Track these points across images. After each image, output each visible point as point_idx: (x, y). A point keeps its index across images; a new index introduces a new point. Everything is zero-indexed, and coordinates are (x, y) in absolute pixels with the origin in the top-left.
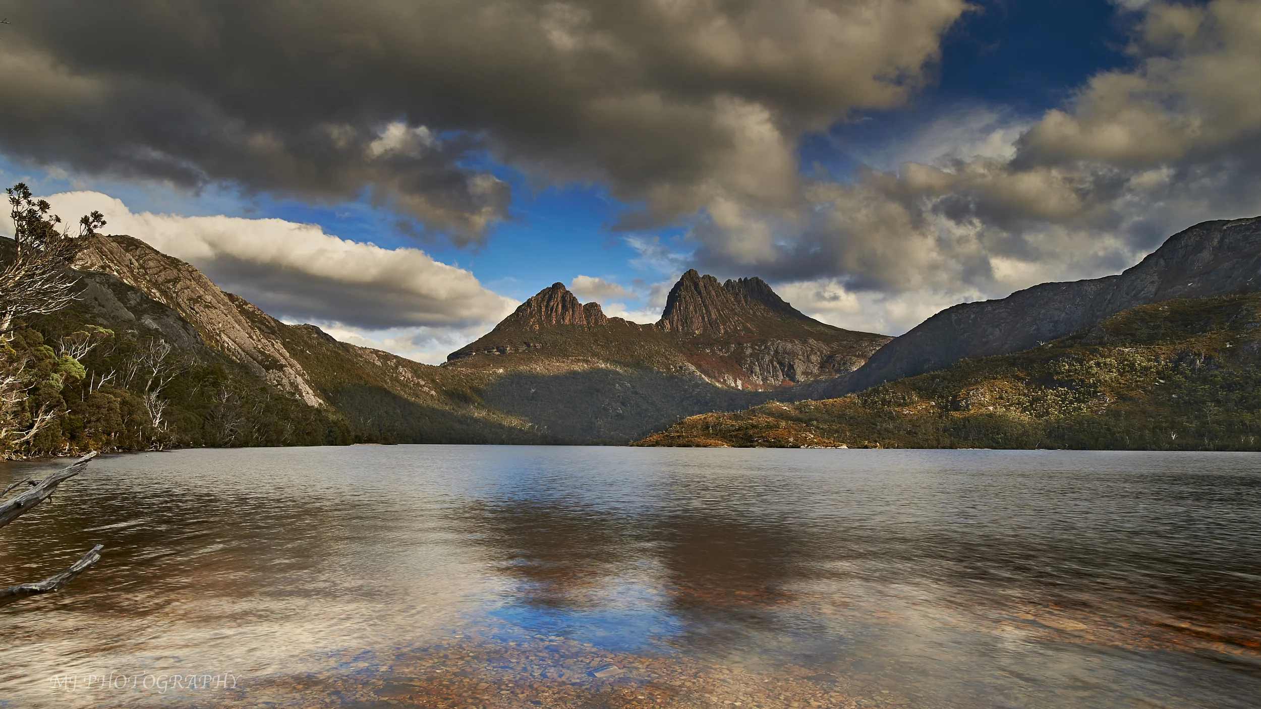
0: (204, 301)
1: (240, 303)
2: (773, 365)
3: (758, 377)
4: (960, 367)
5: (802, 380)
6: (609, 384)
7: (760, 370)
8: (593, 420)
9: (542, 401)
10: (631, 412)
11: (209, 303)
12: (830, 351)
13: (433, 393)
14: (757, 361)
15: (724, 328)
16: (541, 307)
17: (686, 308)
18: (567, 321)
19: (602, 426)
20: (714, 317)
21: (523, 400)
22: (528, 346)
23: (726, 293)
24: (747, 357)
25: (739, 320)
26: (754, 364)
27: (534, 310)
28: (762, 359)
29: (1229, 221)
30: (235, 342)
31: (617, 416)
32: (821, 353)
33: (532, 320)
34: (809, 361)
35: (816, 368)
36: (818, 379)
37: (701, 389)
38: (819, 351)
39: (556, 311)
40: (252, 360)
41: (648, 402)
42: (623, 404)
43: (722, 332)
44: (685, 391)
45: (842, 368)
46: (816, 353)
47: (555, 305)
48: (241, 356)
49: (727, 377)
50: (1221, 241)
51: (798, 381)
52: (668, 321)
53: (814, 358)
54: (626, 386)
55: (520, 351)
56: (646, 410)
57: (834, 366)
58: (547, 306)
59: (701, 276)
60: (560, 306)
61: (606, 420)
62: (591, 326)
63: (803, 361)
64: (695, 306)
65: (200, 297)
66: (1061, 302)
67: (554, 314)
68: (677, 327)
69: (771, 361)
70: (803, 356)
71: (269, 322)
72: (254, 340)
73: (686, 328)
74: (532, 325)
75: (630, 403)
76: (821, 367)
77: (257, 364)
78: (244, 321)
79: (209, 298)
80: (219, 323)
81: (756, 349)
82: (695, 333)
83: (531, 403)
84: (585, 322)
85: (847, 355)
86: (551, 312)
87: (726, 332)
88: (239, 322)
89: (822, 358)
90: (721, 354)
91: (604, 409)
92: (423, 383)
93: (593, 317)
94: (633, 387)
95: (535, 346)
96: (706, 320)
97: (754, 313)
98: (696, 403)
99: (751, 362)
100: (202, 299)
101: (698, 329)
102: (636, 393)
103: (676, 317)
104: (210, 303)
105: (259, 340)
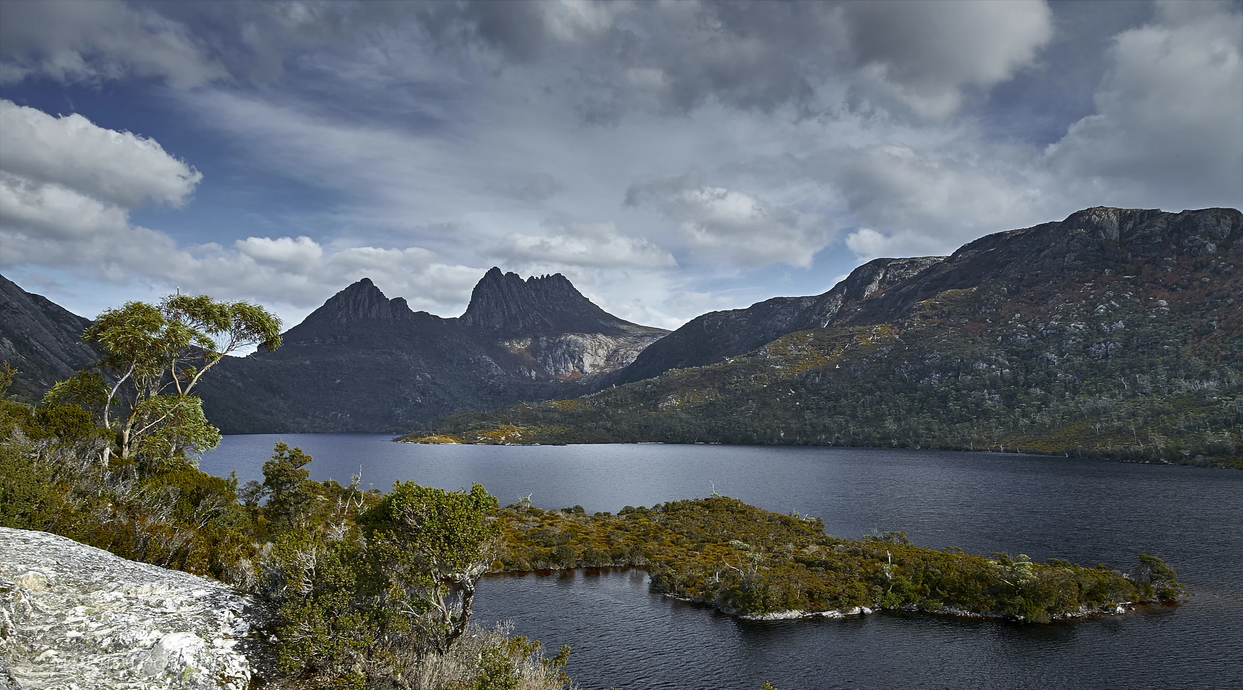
0: (11, 308)
1: (44, 303)
2: (564, 358)
3: (551, 369)
4: (668, 376)
5: (590, 372)
6: (410, 375)
7: (553, 362)
8: (393, 409)
9: (346, 391)
10: (429, 401)
11: (15, 309)
12: (616, 346)
13: (240, 384)
14: (551, 354)
15: (523, 323)
16: (349, 301)
17: (488, 303)
18: (373, 315)
19: (401, 414)
20: (513, 312)
21: (328, 390)
22: (335, 337)
23: (528, 289)
24: (542, 350)
25: (537, 315)
26: (548, 356)
27: (342, 304)
28: (555, 352)
29: (893, 259)
30: (43, 346)
31: (415, 405)
32: (608, 347)
33: (340, 313)
34: (596, 354)
35: (603, 361)
36: (604, 371)
37: (495, 380)
38: (606, 345)
39: (363, 306)
40: (60, 361)
41: (445, 392)
42: (422, 394)
43: (521, 326)
44: (481, 381)
45: (624, 362)
46: (603, 347)
47: (362, 300)
48: (50, 358)
49: (523, 368)
50: (885, 276)
51: (586, 373)
52: (470, 316)
53: (601, 352)
54: (426, 377)
55: (327, 343)
56: (443, 400)
57: (618, 359)
58: (354, 302)
59: (504, 274)
60: (367, 300)
61: (405, 409)
62: (397, 320)
63: (591, 355)
64: (496, 302)
65: (6, 303)
66: (784, 315)
67: (361, 309)
68: (479, 322)
69: (563, 354)
70: (592, 350)
71: (74, 322)
72: (61, 342)
73: (487, 323)
74: (340, 318)
75: (429, 393)
76: (607, 360)
77: (66, 366)
78: (50, 324)
79: (15, 304)
80: (27, 327)
81: (550, 342)
82: (495, 327)
83: (335, 393)
84: (391, 316)
85: (630, 350)
86: (359, 307)
87: (525, 326)
88: (45, 326)
89: (609, 353)
90: (519, 347)
91: (405, 398)
92: (229, 374)
93: (399, 311)
94: (433, 378)
95: (342, 339)
96: (506, 315)
97: (554, 308)
98: (490, 393)
99: (545, 354)
100: (8, 306)
101: (498, 323)
102: (436, 384)
103: (478, 312)
104: (17, 309)
105: (67, 342)
